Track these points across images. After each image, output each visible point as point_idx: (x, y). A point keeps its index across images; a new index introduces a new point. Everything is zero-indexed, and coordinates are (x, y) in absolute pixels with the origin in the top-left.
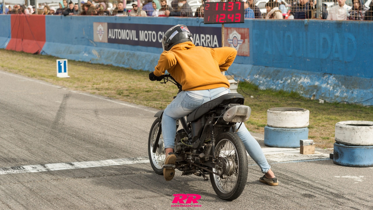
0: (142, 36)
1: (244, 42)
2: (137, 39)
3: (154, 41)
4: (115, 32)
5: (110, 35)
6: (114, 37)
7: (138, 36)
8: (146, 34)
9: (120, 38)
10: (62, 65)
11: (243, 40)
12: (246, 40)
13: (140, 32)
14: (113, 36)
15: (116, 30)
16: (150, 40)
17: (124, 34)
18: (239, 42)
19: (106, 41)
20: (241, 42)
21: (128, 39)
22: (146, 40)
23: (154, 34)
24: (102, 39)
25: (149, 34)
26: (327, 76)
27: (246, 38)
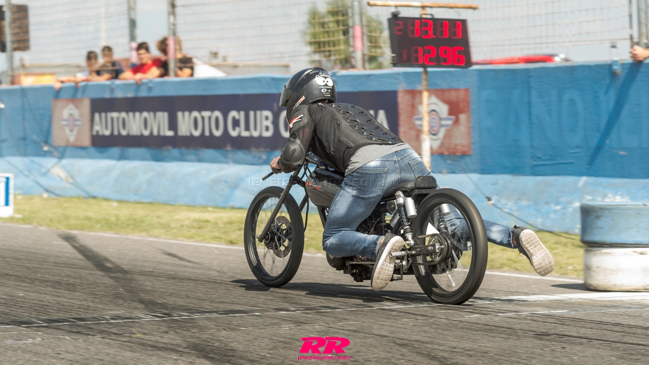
0: (186, 123)
1: (457, 121)
2: (170, 133)
3: (218, 133)
4: (112, 119)
5: (97, 128)
6: (107, 133)
7: (173, 125)
8: (196, 120)
9: (124, 133)
11: (453, 117)
12: (462, 117)
13: (180, 114)
14: (107, 128)
15: (115, 115)
16: (207, 133)
17: (135, 124)
18: (444, 122)
20: (449, 122)
21: (146, 133)
22: (196, 133)
23: (217, 119)
24: (76, 140)
25: (203, 118)
27: (462, 112)
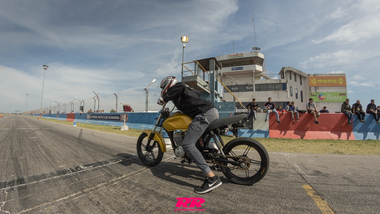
7: (98, 117)
10: (75, 123)
16: (101, 118)
17: (94, 117)
19: (90, 118)
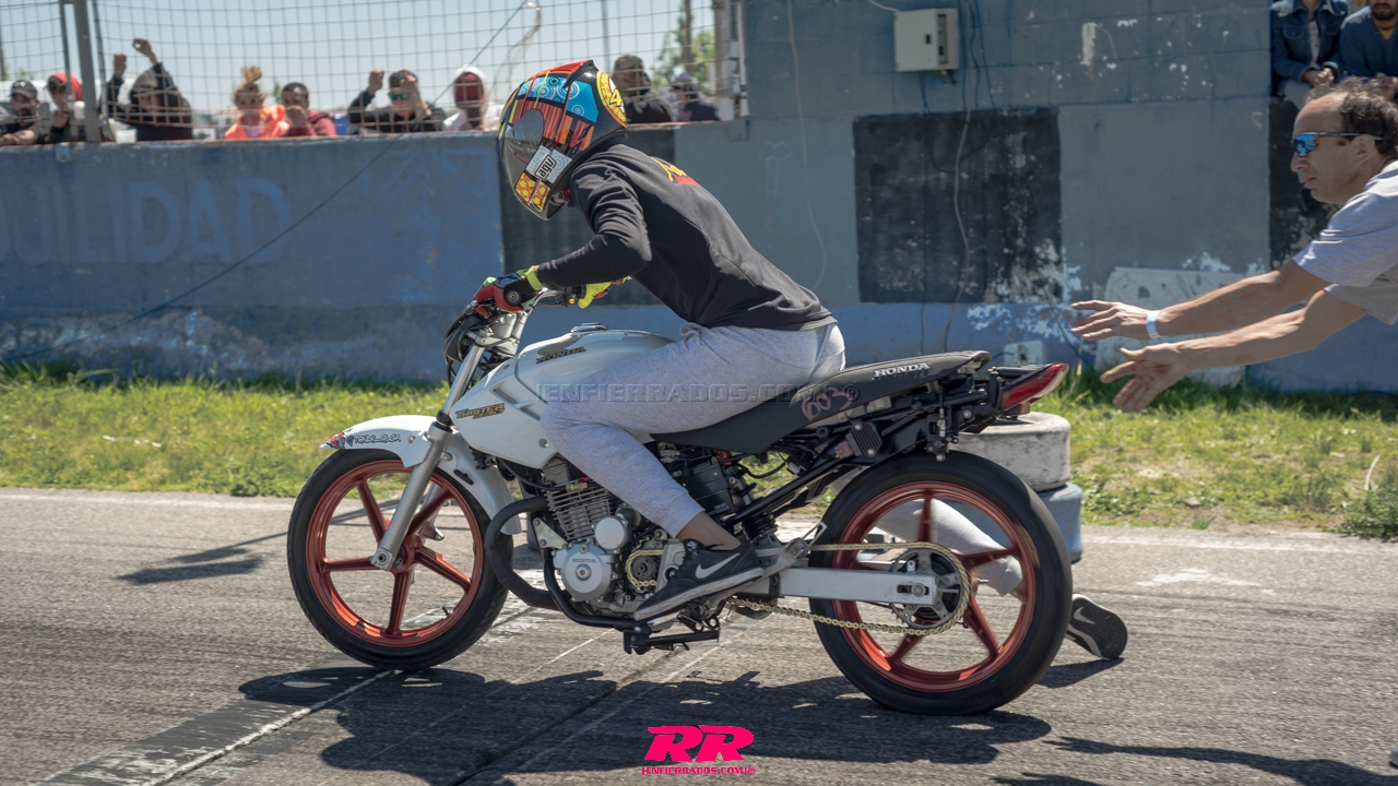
26: (174, 314)
